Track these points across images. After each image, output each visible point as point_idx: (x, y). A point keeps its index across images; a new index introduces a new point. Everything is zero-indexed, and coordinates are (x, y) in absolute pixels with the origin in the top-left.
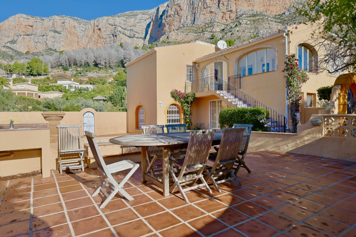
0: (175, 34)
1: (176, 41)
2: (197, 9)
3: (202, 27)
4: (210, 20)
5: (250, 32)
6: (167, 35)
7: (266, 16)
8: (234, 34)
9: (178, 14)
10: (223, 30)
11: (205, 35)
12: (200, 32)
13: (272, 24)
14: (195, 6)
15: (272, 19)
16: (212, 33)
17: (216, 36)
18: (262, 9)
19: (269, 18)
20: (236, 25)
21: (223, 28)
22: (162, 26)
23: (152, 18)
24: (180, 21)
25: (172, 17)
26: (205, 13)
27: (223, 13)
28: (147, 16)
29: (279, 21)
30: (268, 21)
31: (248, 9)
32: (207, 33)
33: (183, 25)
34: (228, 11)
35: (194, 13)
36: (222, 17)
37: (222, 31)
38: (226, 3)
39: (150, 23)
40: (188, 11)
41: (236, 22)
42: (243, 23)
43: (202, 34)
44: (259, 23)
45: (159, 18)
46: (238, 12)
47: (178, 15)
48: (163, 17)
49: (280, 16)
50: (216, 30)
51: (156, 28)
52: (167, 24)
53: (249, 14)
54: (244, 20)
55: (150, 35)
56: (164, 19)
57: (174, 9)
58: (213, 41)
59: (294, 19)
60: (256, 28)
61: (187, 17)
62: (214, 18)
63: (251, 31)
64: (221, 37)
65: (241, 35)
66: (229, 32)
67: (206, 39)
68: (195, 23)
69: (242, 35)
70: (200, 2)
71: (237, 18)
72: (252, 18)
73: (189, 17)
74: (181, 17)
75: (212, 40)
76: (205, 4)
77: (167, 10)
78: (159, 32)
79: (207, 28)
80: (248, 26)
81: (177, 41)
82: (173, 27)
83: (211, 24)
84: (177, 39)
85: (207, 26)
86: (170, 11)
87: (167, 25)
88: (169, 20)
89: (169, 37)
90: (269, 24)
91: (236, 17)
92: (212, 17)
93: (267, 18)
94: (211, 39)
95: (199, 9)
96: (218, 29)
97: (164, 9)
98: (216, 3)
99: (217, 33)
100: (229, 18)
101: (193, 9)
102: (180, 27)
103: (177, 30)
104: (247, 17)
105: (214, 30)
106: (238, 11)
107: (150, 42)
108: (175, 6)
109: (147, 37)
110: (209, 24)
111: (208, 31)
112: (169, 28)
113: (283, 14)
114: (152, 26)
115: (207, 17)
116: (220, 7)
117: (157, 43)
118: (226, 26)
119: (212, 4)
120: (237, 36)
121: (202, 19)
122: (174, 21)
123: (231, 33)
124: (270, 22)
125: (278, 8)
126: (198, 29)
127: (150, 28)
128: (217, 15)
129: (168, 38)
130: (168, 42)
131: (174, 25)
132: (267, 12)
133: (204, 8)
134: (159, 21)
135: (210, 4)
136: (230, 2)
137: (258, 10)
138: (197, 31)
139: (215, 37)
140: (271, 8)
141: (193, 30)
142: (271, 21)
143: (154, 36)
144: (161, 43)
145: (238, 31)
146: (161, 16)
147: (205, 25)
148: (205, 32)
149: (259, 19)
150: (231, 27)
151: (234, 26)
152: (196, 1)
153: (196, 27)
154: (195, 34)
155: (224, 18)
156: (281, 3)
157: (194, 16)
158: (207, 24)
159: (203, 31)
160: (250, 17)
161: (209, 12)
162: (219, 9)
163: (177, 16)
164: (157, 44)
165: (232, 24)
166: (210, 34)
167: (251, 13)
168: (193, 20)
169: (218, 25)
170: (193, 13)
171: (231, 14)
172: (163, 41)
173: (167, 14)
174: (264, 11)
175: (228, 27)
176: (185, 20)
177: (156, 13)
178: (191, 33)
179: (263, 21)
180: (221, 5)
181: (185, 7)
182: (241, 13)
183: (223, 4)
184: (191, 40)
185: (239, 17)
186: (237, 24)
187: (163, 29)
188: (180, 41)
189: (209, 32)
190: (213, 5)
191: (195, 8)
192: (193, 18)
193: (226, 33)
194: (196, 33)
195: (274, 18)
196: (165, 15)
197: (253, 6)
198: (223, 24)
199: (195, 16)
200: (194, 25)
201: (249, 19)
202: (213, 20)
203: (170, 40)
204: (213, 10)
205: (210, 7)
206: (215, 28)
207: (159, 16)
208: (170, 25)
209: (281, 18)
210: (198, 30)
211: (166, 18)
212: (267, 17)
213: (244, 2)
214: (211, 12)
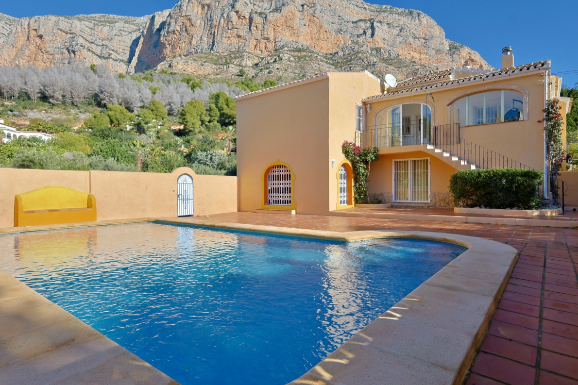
0: (183, 61)
1: (184, 72)
2: (217, 27)
3: (225, 57)
4: (237, 48)
5: (295, 73)
6: (170, 62)
7: (315, 53)
8: (272, 72)
9: (186, 30)
10: (256, 65)
11: (230, 69)
12: (222, 63)
13: (323, 66)
14: (215, 24)
15: (322, 58)
16: (241, 68)
17: (247, 72)
18: (309, 42)
19: (319, 57)
20: (275, 61)
21: (256, 62)
22: (160, 46)
23: (141, 31)
24: (191, 43)
25: (176, 35)
26: (230, 36)
27: (256, 39)
28: (133, 26)
29: (331, 62)
30: (317, 60)
31: (291, 39)
32: (233, 66)
33: (194, 49)
34: (263, 39)
35: (213, 33)
36: (255, 46)
37: (255, 67)
38: (260, 26)
39: (139, 38)
40: (204, 29)
41: (275, 56)
42: (284, 58)
43: (225, 67)
44: (305, 62)
45: (154, 33)
46: (277, 43)
47: (188, 34)
48: (162, 33)
49: (331, 56)
50: (246, 63)
51: (149, 48)
52: (169, 44)
53: (293, 47)
54: (286, 55)
55: (139, 58)
56: (163, 35)
57: (180, 23)
58: (242, 79)
59: (350, 63)
60: (302, 68)
61: (201, 37)
62: (243, 45)
63: (296, 71)
64: (254, 75)
65: (282, 75)
66: (264, 69)
67: (231, 74)
68: (214, 48)
69: (284, 75)
70: (222, 19)
71: (276, 50)
72: (297, 54)
73: (205, 39)
74: (192, 37)
75: (241, 77)
76: (230, 23)
77: (168, 22)
78: (154, 55)
79: (232, 58)
80: (291, 64)
81: (186, 73)
82: (178, 49)
83: (239, 54)
84: (186, 70)
85: (233, 56)
86: (173, 24)
87: (168, 46)
88: (172, 38)
89: (172, 65)
90: (319, 65)
91: (274, 49)
92: (240, 44)
93: (317, 57)
94: (239, 75)
95: (220, 29)
96: (249, 63)
97: (164, 20)
98: (246, 24)
99: (247, 69)
100: (265, 48)
101: (211, 27)
102: (190, 51)
103: (185, 56)
104: (289, 50)
105: (244, 63)
106: (277, 40)
107: (138, 69)
108: (182, 18)
109: (133, 61)
110: (237, 54)
111: (235, 63)
112: (172, 51)
113: (336, 53)
114: (142, 44)
115: (233, 42)
116: (252, 31)
117: (152, 73)
118: (261, 60)
119: (240, 24)
120: (277, 76)
121: (224, 45)
122: (180, 42)
123: (268, 70)
124: (320, 63)
125: (330, 45)
126: (218, 59)
127: (138, 47)
128: (247, 42)
129: (170, 66)
130: (171, 73)
131: (179, 47)
132: (316, 48)
133: (228, 29)
134: (155, 38)
135: (238, 23)
136: (266, 26)
137: (305, 43)
138: (218, 61)
139: (244, 73)
140: (322, 44)
141: (211, 59)
142: (322, 61)
143: (145, 60)
144: (160, 73)
145: (277, 69)
146: (159, 30)
147: (230, 54)
148: (230, 65)
149: (305, 56)
150: (268, 63)
151: (272, 61)
152: (216, 17)
153: (216, 56)
154: (214, 66)
155: (257, 48)
156: (333, 38)
157: (212, 38)
158: (233, 53)
159: (226, 63)
160: (293, 51)
161: (235, 36)
162: (250, 34)
163: (185, 34)
164: (153, 75)
165: (269, 58)
166: (238, 68)
167: (295, 46)
168: (211, 44)
169: (249, 57)
170: (211, 34)
171: (267, 43)
172: (163, 71)
173: (168, 28)
174: (312, 46)
175: (264, 62)
176: (199, 42)
177: (150, 23)
178: (209, 64)
179: (310, 60)
180: (253, 28)
181: (199, 22)
182: (282, 43)
183: (256, 27)
184: (209, 74)
185: (278, 49)
186: (276, 59)
187: (161, 52)
188: (191, 74)
189: (236, 65)
190: (242, 27)
191: (215, 26)
192: (211, 41)
193: (261, 70)
194: (216, 64)
195: (325, 57)
196: (166, 29)
197: (298, 36)
198: (256, 56)
199: (214, 38)
200: (212, 52)
201: (292, 53)
202: (241, 48)
203: (174, 70)
204: (242, 34)
205: (237, 28)
206: (245, 60)
207: (155, 30)
208: (174, 47)
209: (333, 58)
210: (220, 60)
211: (167, 34)
212: (316, 55)
213: (286, 30)
214: (239, 36)
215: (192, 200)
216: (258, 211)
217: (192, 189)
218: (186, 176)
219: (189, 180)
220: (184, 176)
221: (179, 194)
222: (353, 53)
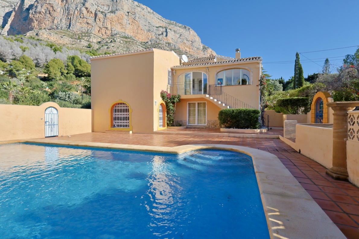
0: (47, 33)
1: (48, 40)
2: (72, 15)
3: (78, 34)
4: (87, 30)
5: (123, 50)
6: (37, 32)
7: (135, 41)
8: (110, 48)
9: (50, 13)
10: (99, 42)
11: (82, 42)
12: (76, 38)
13: (140, 48)
14: (71, 13)
15: (139, 44)
16: (89, 43)
17: (93, 46)
18: (132, 34)
19: (138, 43)
20: (111, 42)
21: (99, 40)
22: (29, 20)
23: (13, 7)
24: (53, 22)
25: (42, 15)
26: (82, 22)
27: (99, 27)
28: (6, 3)
29: (144, 47)
30: (136, 45)
31: (121, 31)
32: (84, 41)
33: (56, 26)
34: (103, 27)
35: (69, 18)
36: (99, 31)
37: (99, 43)
38: (101, 20)
39: (11, 12)
40: (63, 15)
41: (111, 39)
42: (117, 41)
43: (78, 41)
44: (130, 45)
45: (24, 10)
46: (112, 31)
47: (51, 15)
48: (30, 11)
49: (144, 43)
50: (93, 40)
51: (20, 20)
52: (36, 20)
53: (122, 35)
54: (118, 39)
55: (11, 26)
56: (31, 13)
57: (45, 7)
58: (90, 49)
60: (128, 48)
61: (61, 20)
62: (90, 29)
63: (124, 49)
64: (98, 48)
65: (116, 50)
66: (105, 45)
67: (82, 46)
68: (70, 28)
69: (117, 50)
70: (76, 11)
71: (112, 35)
72: (124, 39)
73: (64, 21)
74: (54, 18)
75: (89, 48)
76: (82, 14)
77: (35, 5)
78: (24, 26)
79: (83, 36)
80: (121, 45)
81: (50, 41)
82: (43, 24)
83: (88, 34)
84: (50, 39)
85: (83, 35)
86: (39, 7)
87: (35, 21)
88: (38, 17)
89: (38, 34)
90: (138, 47)
91: (111, 35)
92: (89, 28)
93: (136, 43)
94: (88, 47)
95: (75, 17)
96: (95, 41)
97: (32, 3)
98: (92, 17)
99: (93, 44)
100: (105, 33)
101: (68, 14)
102: (53, 27)
103: (49, 30)
104: (121, 37)
105: (91, 40)
106: (112, 30)
107: (10, 33)
108: (47, 5)
109: (5, 27)
110: (86, 34)
111: (85, 39)
112: (38, 25)
113: (147, 42)
114: (14, 16)
115: (83, 26)
116: (97, 22)
117: (22, 37)
118: (102, 40)
119: (89, 16)
120: (113, 50)
121: (78, 27)
122: (45, 20)
123: (107, 47)
124: (138, 46)
125: (144, 38)
126: (73, 35)
127: (10, 18)
128: (93, 28)
129: (37, 34)
130: (38, 40)
131: (45, 23)
132: (136, 38)
133: (80, 17)
134: (25, 14)
135: (87, 15)
136: (105, 20)
137: (129, 34)
138: (73, 36)
139: (91, 46)
140: (139, 36)
141: (68, 34)
142: (139, 45)
143: (17, 28)
144: (29, 38)
145: (113, 46)
146: (28, 9)
147: (82, 33)
148: (82, 40)
149: (130, 41)
150: (107, 42)
151: (109, 41)
152: (72, 9)
153: (72, 33)
154: (70, 39)
155: (100, 33)
156: (145, 34)
157: (69, 21)
158: (83, 33)
159: (79, 38)
160: (122, 37)
161: (85, 23)
162: (95, 23)
163: (48, 15)
164: (23, 38)
165: (108, 39)
166: (87, 43)
167: (124, 35)
168: (68, 25)
169: (94, 37)
170: (68, 18)
171: (106, 30)
172: (31, 37)
173: (35, 9)
174: (133, 37)
175: (104, 41)
176: (59, 22)
177: (20, 3)
178: (67, 37)
179: (133, 44)
180: (97, 20)
181: (59, 9)
182: (116, 32)
183: (99, 20)
184: (66, 44)
185: (113, 35)
186: (112, 41)
187: (30, 24)
188: (53, 42)
189: (86, 40)
190: (90, 18)
191: (71, 14)
192: (68, 23)
193: (102, 46)
194: (72, 38)
195: (141, 44)
196: (34, 10)
197: (125, 30)
198: (99, 37)
199: (70, 21)
200: (69, 30)
201: (122, 39)
202: (89, 31)
203: (40, 38)
204: (90, 22)
205: (86, 18)
206: (92, 38)
207: (25, 9)
208: (40, 22)
209: (146, 45)
210: (74, 36)
211: (35, 13)
212: (136, 42)
213: (118, 25)
214: (88, 23)
215: (57, 125)
216: (106, 132)
217: (57, 117)
218: (52, 108)
219: (55, 111)
220: (50, 108)
221: (46, 121)
222: (156, 43)
